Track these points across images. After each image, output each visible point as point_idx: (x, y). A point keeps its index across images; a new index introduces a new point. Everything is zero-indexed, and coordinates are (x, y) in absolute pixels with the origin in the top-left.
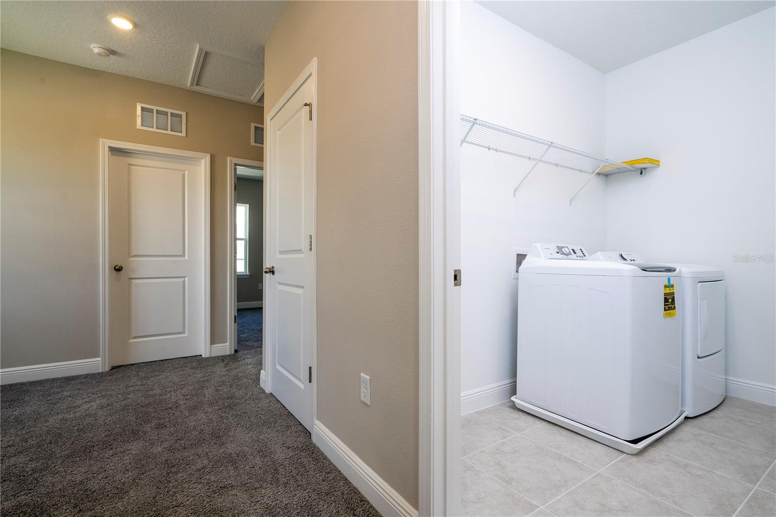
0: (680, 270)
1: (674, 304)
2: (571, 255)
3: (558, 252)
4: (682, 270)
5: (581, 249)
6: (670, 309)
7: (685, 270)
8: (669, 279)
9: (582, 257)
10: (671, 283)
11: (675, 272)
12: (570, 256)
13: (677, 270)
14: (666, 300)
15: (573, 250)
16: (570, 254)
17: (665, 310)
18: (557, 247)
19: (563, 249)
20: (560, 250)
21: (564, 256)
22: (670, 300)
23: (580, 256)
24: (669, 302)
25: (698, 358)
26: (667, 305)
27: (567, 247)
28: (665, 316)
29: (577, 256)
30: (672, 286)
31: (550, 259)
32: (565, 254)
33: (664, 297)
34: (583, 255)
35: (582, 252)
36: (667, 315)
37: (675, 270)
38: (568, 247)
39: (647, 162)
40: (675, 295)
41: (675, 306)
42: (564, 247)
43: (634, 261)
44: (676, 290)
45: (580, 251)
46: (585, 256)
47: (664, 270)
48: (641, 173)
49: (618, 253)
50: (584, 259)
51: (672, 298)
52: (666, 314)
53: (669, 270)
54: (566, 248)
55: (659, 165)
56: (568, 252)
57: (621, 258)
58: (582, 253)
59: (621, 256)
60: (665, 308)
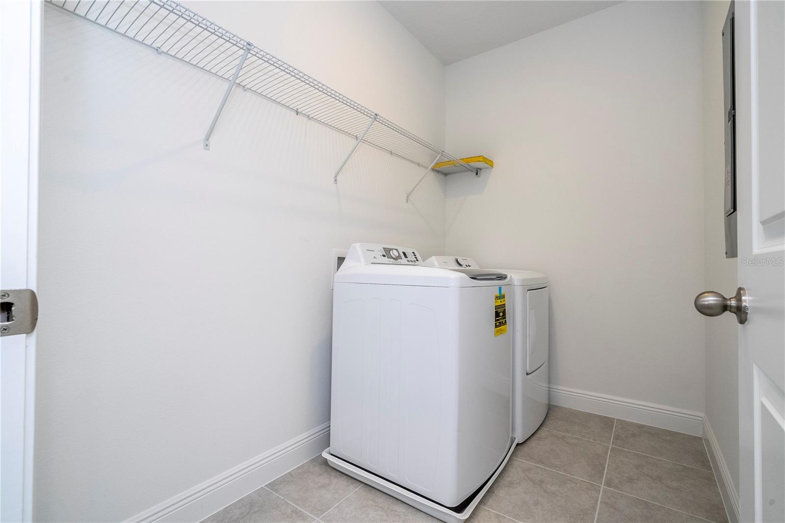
0: (511, 277)
1: (505, 318)
2: (401, 259)
3: (384, 256)
4: (513, 277)
5: (413, 253)
6: (501, 324)
7: (515, 277)
8: (500, 288)
9: (415, 261)
10: (502, 293)
11: (506, 280)
12: (399, 260)
13: (508, 277)
14: (497, 314)
15: (404, 253)
16: (399, 257)
17: (496, 326)
18: (384, 248)
19: (391, 252)
20: (387, 252)
21: (392, 260)
22: (501, 314)
23: (411, 261)
24: (500, 316)
25: (527, 374)
26: (498, 320)
27: (397, 250)
28: (497, 333)
29: (408, 261)
30: (504, 297)
31: (372, 263)
32: (394, 259)
33: (494, 310)
34: (415, 259)
35: (415, 255)
36: (499, 332)
37: (506, 278)
38: (399, 250)
39: (481, 160)
40: (506, 308)
41: (506, 321)
42: (392, 249)
43: (470, 266)
44: (507, 301)
45: (413, 254)
46: (417, 260)
47: (495, 277)
48: (477, 174)
49: (454, 258)
50: (416, 264)
51: (503, 310)
52: (497, 332)
53: (502, 277)
54: (394, 250)
55: (492, 166)
56: (397, 255)
57: (456, 263)
58: (414, 257)
59: (457, 261)
60: (496, 324)
